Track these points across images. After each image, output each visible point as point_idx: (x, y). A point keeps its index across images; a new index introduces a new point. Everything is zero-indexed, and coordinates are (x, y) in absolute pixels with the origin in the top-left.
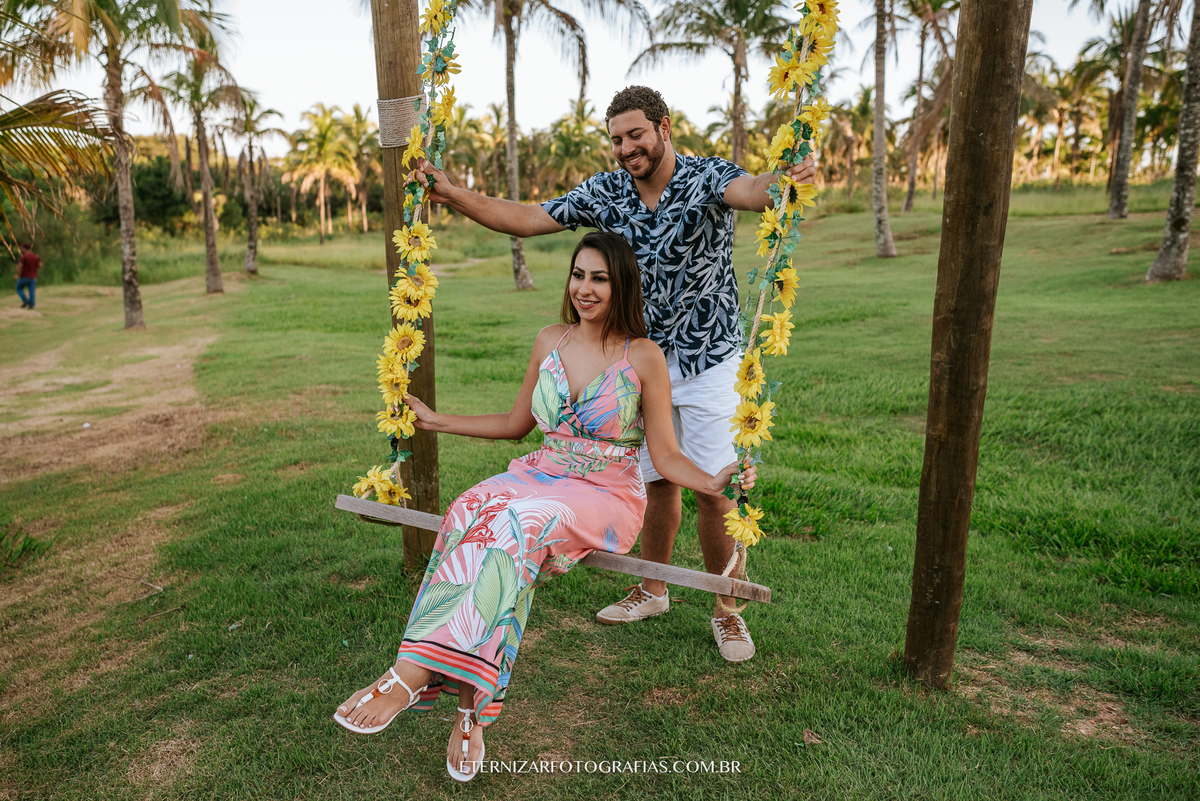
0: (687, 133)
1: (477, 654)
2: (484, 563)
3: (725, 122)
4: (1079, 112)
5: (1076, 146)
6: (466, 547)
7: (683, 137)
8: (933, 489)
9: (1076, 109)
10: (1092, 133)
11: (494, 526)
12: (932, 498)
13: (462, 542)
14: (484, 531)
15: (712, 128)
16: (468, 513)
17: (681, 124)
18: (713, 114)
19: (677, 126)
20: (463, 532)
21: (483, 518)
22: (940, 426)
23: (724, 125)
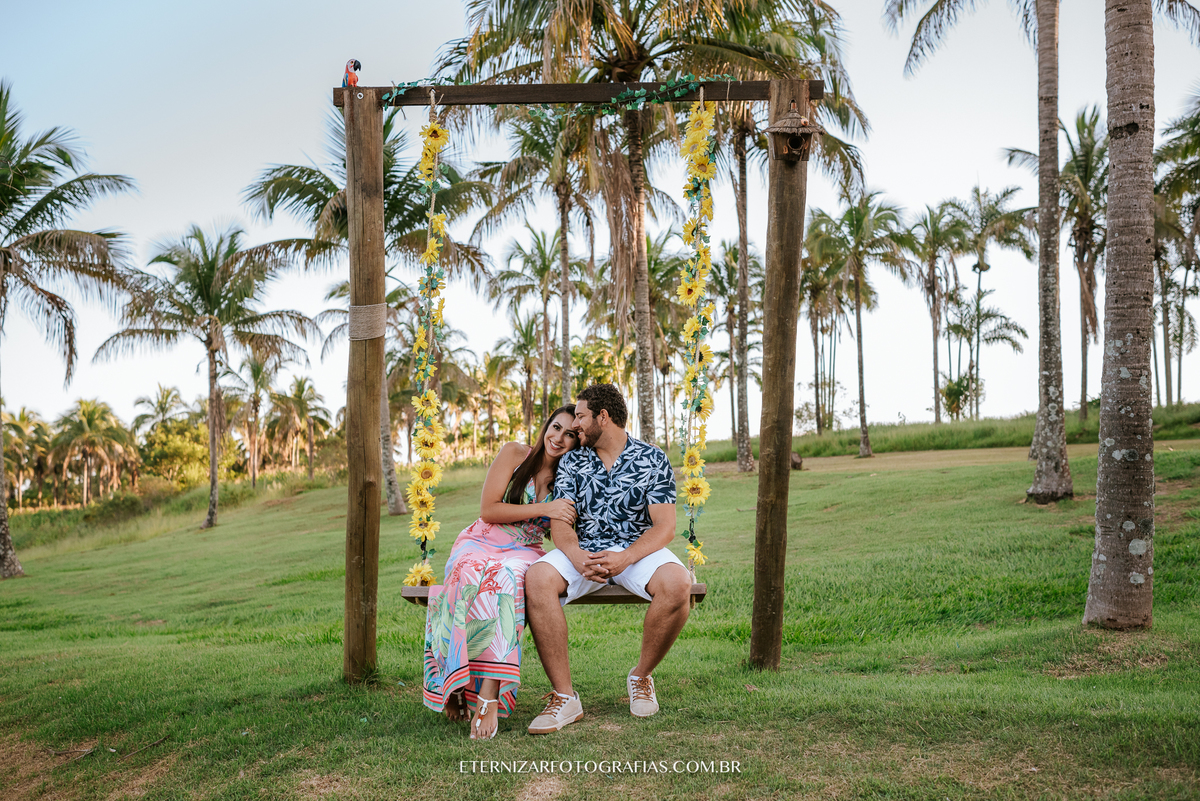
0: (115, 425)
1: (505, 661)
2: (499, 604)
3: (155, 414)
4: (490, 401)
5: (490, 428)
6: (482, 595)
7: (110, 429)
8: (769, 536)
9: (487, 398)
10: (501, 418)
11: (498, 579)
12: (768, 542)
13: (479, 593)
14: (491, 583)
15: (140, 420)
16: (477, 573)
17: (107, 417)
18: (139, 406)
19: (104, 419)
20: (478, 586)
21: (488, 575)
22: (772, 494)
23: (153, 417)
